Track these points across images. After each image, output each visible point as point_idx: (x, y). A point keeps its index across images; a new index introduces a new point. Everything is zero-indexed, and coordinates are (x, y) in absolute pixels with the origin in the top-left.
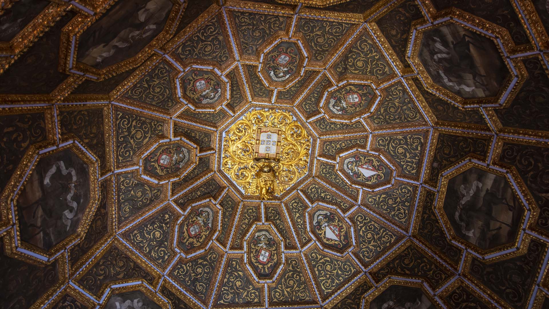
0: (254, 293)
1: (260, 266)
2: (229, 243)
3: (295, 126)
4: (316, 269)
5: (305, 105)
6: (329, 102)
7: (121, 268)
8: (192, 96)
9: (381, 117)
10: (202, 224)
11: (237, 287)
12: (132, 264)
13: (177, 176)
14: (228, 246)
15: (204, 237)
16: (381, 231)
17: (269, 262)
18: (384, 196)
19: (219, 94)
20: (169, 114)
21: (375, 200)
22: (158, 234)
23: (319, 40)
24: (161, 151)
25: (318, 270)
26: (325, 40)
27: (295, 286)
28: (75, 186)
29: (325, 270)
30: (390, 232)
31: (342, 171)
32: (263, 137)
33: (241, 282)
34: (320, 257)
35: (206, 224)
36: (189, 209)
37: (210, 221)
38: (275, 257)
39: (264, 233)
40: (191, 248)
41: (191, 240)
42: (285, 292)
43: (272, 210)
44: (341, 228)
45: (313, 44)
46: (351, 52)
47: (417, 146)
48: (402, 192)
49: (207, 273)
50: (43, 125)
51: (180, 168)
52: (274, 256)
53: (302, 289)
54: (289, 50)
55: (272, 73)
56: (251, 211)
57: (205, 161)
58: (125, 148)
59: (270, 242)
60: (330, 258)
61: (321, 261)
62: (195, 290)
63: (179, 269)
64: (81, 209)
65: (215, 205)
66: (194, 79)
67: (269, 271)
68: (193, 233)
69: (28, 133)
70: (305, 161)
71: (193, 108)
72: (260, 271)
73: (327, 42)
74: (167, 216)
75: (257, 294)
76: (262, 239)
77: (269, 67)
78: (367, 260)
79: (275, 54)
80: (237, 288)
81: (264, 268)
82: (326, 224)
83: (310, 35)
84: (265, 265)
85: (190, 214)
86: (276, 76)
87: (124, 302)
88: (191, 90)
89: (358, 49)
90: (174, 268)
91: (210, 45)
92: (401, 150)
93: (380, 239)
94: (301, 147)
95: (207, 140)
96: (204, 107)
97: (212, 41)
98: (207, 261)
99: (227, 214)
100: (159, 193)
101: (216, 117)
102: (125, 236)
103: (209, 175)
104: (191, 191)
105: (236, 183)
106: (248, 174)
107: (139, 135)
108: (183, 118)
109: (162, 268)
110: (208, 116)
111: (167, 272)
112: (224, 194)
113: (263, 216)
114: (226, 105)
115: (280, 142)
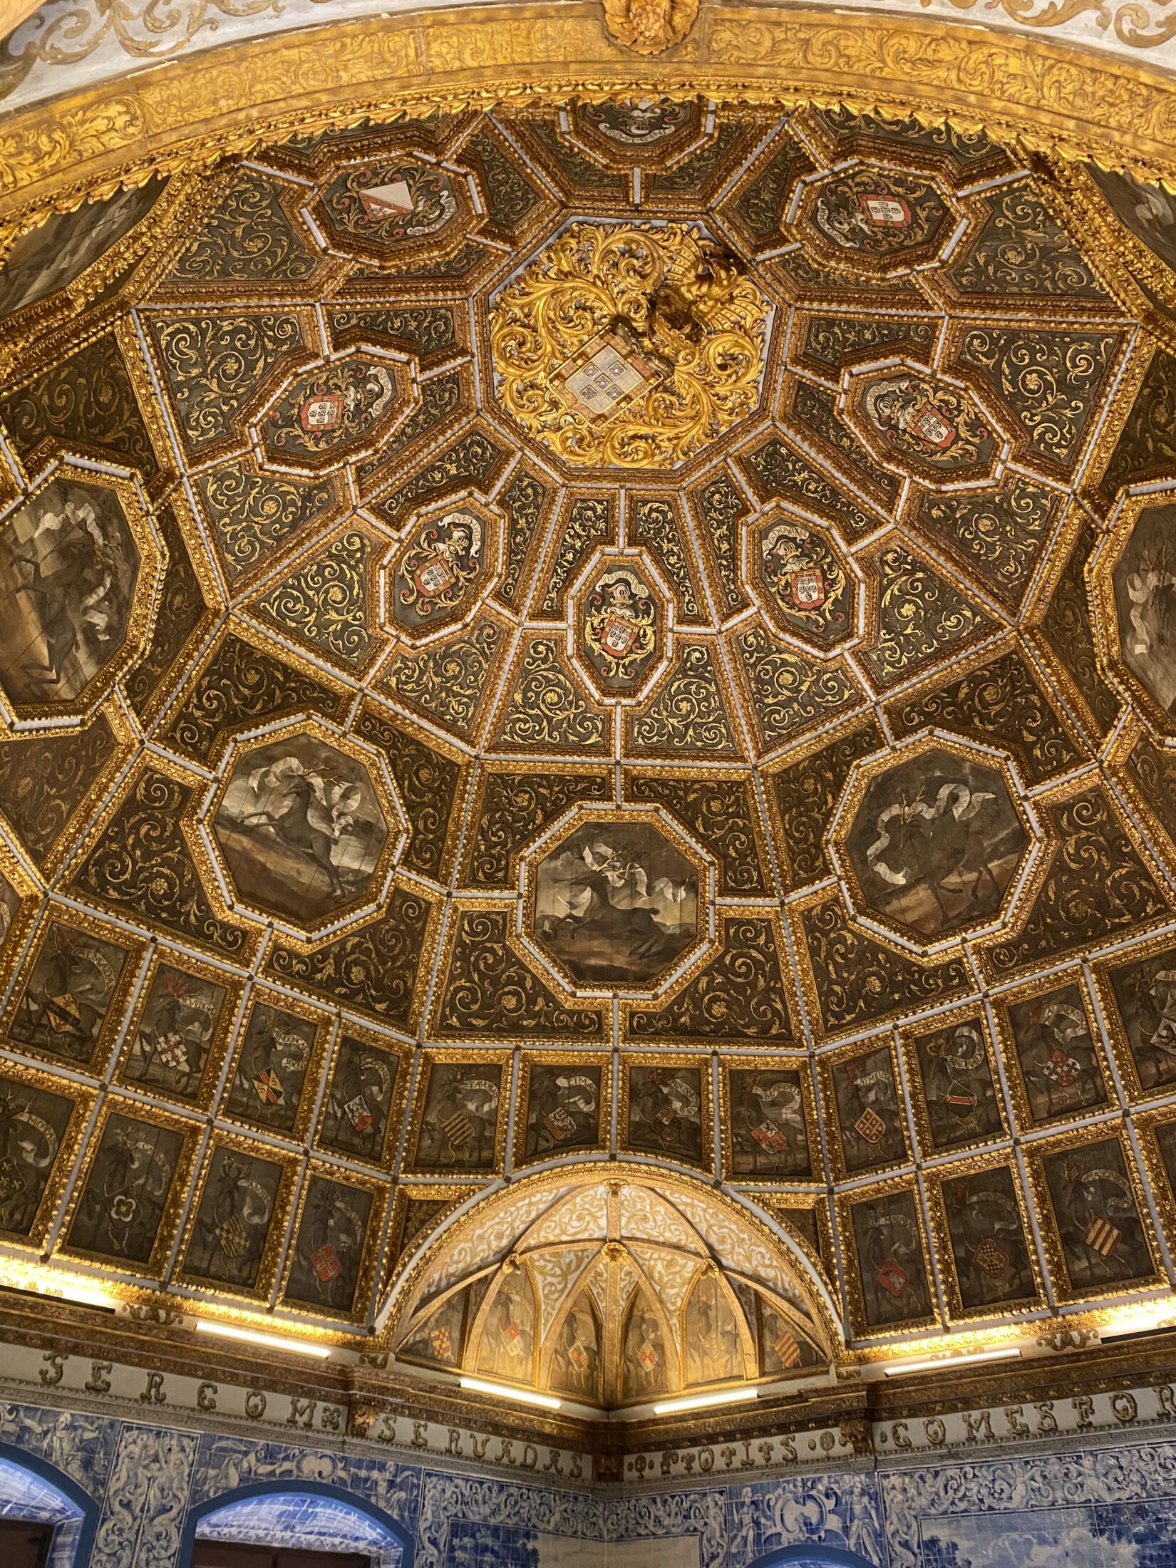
0: (1011, 209)
2: (917, 312)
6: (387, 408)
7: (1077, 620)
8: (649, 631)
9: (270, 346)
10: (910, 410)
12: (1068, 584)
13: (831, 539)
15: (940, 394)
19: (607, 579)
20: (714, 643)
22: (985, 525)
23: (339, 598)
24: (793, 612)
26: (327, 592)
28: (909, 805)
33: (1004, 253)
35: (908, 399)
36: (891, 467)
37: (893, 387)
39: (826, 227)
41: (964, 433)
45: (355, 592)
46: (279, 539)
49: (1032, 351)
50: (818, 910)
51: (810, 536)
54: (411, 599)
55: (474, 549)
57: (765, 468)
58: (823, 696)
59: (837, 206)
62: (1092, 379)
63: (1048, 445)
65: (846, 392)
66: (618, 664)
68: (944, 431)
69: (832, 935)
71: (670, 610)
72: (936, 210)
73: (325, 582)
74: (935, 512)
76: (846, 227)
77: (472, 570)
79: (443, 603)
80: (1029, 258)
83: (355, 618)
85: (902, 458)
87: (1134, 629)
88: (642, 647)
91: (544, 701)
92: (254, 245)
94: (532, 304)
95: (717, 496)
96: (651, 585)
97: (534, 706)
98: (999, 363)
99: (851, 337)
100: (890, 557)
101: (656, 521)
102: (1012, 601)
103: (789, 434)
104: (849, 468)
105: (760, 353)
106: (715, 351)
107: (787, 679)
108: (705, 607)
109: (1059, 496)
110: (666, 546)
111: (1062, 488)
112: (808, 375)
113: (781, 250)
114: (613, 542)
115: (574, 360)
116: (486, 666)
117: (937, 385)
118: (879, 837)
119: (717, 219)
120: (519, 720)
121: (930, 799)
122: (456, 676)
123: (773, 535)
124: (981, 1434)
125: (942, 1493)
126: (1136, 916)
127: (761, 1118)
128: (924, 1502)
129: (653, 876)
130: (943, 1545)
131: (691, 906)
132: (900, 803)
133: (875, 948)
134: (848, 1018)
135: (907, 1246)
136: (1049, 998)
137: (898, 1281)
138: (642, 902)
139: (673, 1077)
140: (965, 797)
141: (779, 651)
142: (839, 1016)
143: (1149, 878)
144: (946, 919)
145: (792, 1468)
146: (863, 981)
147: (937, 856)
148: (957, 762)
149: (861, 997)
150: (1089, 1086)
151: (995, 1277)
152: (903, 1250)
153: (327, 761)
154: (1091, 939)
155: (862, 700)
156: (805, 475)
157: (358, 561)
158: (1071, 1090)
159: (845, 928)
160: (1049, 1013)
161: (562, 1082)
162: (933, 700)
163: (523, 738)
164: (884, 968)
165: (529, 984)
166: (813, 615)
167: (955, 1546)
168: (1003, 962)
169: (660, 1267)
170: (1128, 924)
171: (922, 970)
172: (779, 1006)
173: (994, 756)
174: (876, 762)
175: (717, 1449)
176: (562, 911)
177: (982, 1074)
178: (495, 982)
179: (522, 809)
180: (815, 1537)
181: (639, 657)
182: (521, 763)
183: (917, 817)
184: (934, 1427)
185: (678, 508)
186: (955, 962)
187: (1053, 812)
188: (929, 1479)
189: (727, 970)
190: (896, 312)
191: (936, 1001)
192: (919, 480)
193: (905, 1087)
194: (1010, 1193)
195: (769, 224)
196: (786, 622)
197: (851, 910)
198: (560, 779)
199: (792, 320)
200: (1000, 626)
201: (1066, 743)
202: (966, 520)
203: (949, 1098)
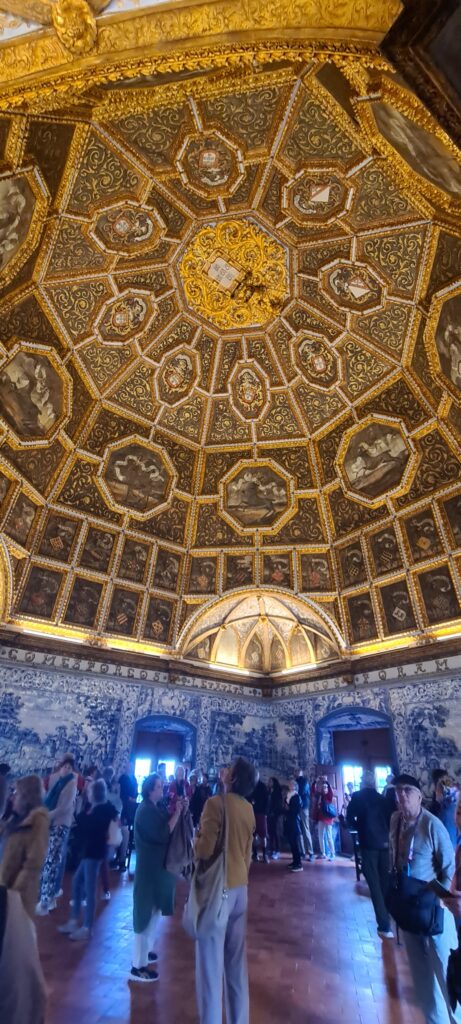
0: (334, 401)
1: (322, 375)
2: (284, 378)
3: (222, 230)
4: (373, 336)
5: (200, 206)
6: (206, 184)
7: (222, 464)
8: (129, 330)
9: (252, 135)
10: (250, 385)
12: (228, 455)
13: (195, 378)
14: (285, 381)
15: (260, 393)
16: (401, 241)
18: (363, 203)
19: (140, 301)
20: (136, 357)
21: (361, 214)
22: (227, 423)
23: (105, 183)
24: (164, 379)
25: (375, 335)
26: (107, 175)
27: (365, 367)
28: (140, 461)
29: (381, 330)
30: (409, 233)
31: (306, 218)
32: (213, 274)
33: (317, 400)
34: (367, 322)
35: (253, 383)
36: (229, 387)
37: (255, 377)
38: (329, 357)
39: (304, 343)
40: (259, 409)
41: (253, 405)
42: (359, 379)
43: (295, 315)
44: (361, 275)
45: (110, 190)
46: (135, 142)
47: (320, 116)
48: (372, 182)
49: (287, 414)
50: (85, 462)
52: (327, 356)
53: (374, 364)
54: (111, 220)
55: (138, 239)
56: (280, 334)
57: (203, 341)
58: (143, 406)
59: (315, 347)
60: (377, 316)
61: (371, 325)
62: (288, 433)
63: (263, 430)
64: (159, 463)
65: (246, 362)
66: (111, 325)
68: (250, 399)
69: (84, 474)
70: (271, 243)
71: (141, 334)
74: (221, 406)
75: (337, 399)
76: (307, 350)
77: (128, 242)
78: (410, 288)
79: (111, 235)
80: (318, 407)
81: (327, 374)
82: (346, 284)
83: (95, 195)
84: (325, 371)
85: (234, 389)
86: (143, 234)
87: (238, 483)
88: (122, 330)
89: (133, 134)
90: (258, 434)
91: (79, 301)
92: (316, 140)
93: (406, 253)
94: (252, 237)
95: (185, 328)
96: (146, 322)
97: (75, 298)
98: (280, 407)
99: (263, 356)
100: (199, 400)
101: (167, 308)
102: (209, 443)
103: (219, 346)
104: (219, 372)
105: (244, 326)
106: (243, 311)
107: (140, 390)
108: (147, 345)
109: (250, 440)
110: (160, 318)
111: (255, 440)
112: (244, 346)
113: (291, 329)
114: (157, 296)
115: (230, 260)
116: (84, 266)
117: (264, 391)
118: (124, 460)
119: (293, 302)
120: (65, 294)
121: (147, 465)
122: (76, 255)
123: (185, 357)
124: (48, 663)
125: (22, 679)
126: (174, 540)
127: (20, 516)
128: (12, 680)
129: (50, 399)
130: (15, 696)
131: (51, 423)
132: (138, 458)
133: (96, 490)
134: (69, 503)
135: (52, 590)
136: (140, 544)
137: (41, 601)
138: (40, 405)
140: (157, 474)
141: (148, 382)
144: (126, 500)
146: (84, 496)
147: (137, 482)
148: (161, 463)
149: (79, 500)
150: (139, 575)
151: (81, 615)
152: (48, 591)
153: (26, 220)
154: (160, 537)
155: (153, 420)
156: (208, 357)
157: (125, 186)
159: (91, 475)
160: (138, 548)
162: (168, 441)
163: (58, 301)
164: (94, 498)
166: (168, 387)
167: (20, 698)
168: (133, 525)
170: (171, 540)
171: (107, 508)
172: (48, 480)
173: (173, 471)
174: (140, 440)
176: (14, 379)
177: (109, 552)
179: (32, 323)
181: (118, 332)
182: (48, 308)
183: (139, 467)
184: (31, 655)
185: (176, 315)
186: (121, 515)
187: (175, 499)
188: (19, 672)
189: (43, 455)
190: (281, 372)
191: (105, 521)
192: (231, 398)
193: (81, 539)
194: (99, 592)
195: (297, 322)
196: (160, 380)
197: (99, 473)
198: (52, 330)
199: (260, 334)
200: (199, 443)
201: (190, 485)
202: (225, 417)
203: (93, 553)
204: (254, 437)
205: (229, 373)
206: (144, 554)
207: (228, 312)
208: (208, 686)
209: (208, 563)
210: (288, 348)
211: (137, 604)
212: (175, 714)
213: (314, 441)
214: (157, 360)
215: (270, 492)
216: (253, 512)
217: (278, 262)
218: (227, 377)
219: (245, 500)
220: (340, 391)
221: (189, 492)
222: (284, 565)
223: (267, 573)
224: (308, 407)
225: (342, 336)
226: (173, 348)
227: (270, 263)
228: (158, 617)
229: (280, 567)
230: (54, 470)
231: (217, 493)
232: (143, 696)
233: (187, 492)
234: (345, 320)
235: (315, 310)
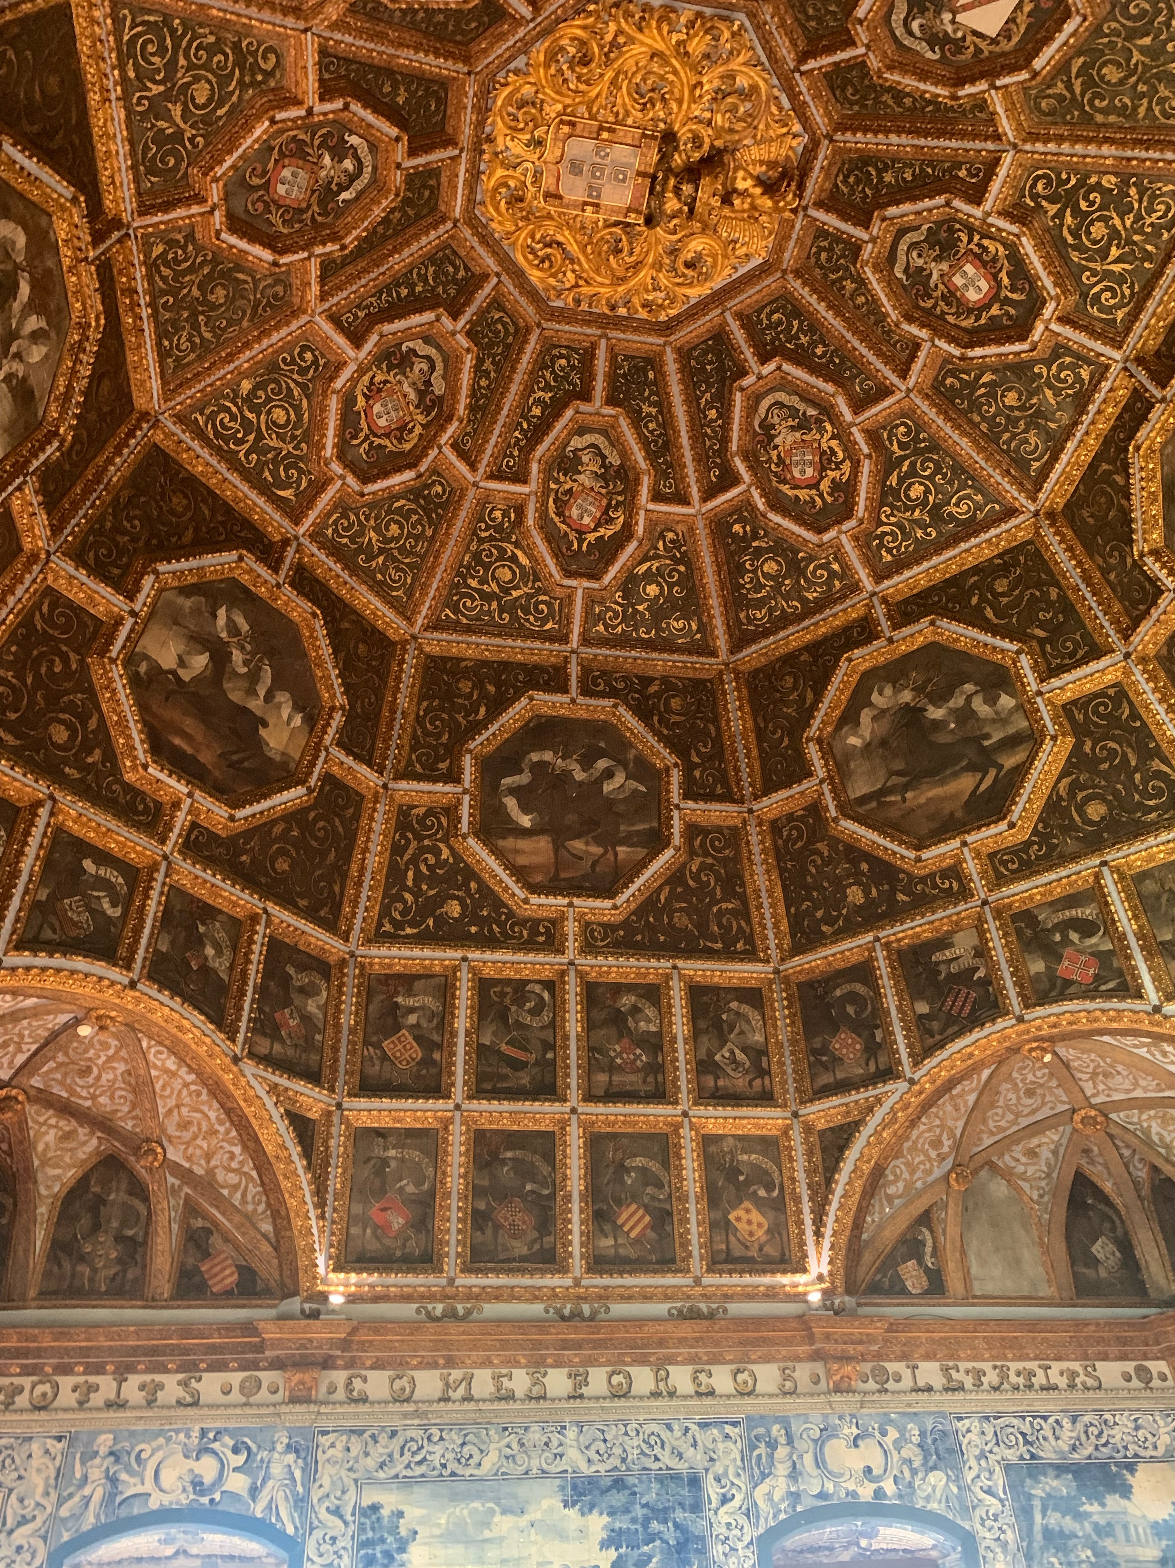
0: (1061, 368)
1: (995, 311)
2: (886, 371)
3: (547, 66)
4: (1099, 118)
5: (463, 33)
7: (795, 688)
8: (418, 430)
10: (798, 435)
11: (1018, 408)
12: (805, 657)
13: (637, 481)
15: (834, 443)
17: (995, 276)
19: (419, 346)
20: (463, 491)
22: (770, 567)
23: (201, 100)
24: (556, 519)
25: (1104, 112)
26: (197, 79)
27: (1117, 222)
28: (563, 758)
29: (1116, 89)
33: (1009, 389)
34: (1060, 88)
35: (803, 425)
36: (740, 466)
37: (801, 407)
38: (992, 249)
39: (903, 247)
41: (825, 486)
42: (1112, 267)
43: (845, 181)
45: (220, 112)
49: (938, 470)
50: (422, 811)
51: (622, 465)
52: (985, 249)
53: (1140, 201)
54: (256, 181)
55: (345, 195)
56: (824, 255)
57: (624, 376)
58: (527, 612)
59: (939, 242)
60: (1079, 54)
61: (1078, 90)
62: (959, 523)
63: (881, 545)
64: (618, 746)
65: (760, 377)
66: (367, 437)
67: (1022, 290)
68: (809, 472)
69: (426, 842)
70: (691, 25)
71: (453, 427)
72: (1010, 317)
73: (203, 66)
74: (737, 528)
75: (1068, 360)
76: (920, 262)
77: (325, 214)
79: (275, 218)
80: (1021, 408)
81: (1007, 301)
83: (191, 140)
84: (997, 294)
85: (754, 466)
86: (353, 178)
87: (858, 724)
88: (400, 440)
90: (870, 560)
91: (269, 413)
94: (631, 40)
95: (563, 362)
96: (453, 389)
97: (256, 410)
98: (906, 457)
99: (804, 339)
100: (670, 535)
101: (497, 333)
102: (739, 642)
103: (671, 366)
104: (697, 437)
105: (718, 282)
106: (697, 245)
107: (505, 574)
108: (481, 451)
109: (855, 587)
110: (487, 365)
111: (868, 584)
112: (739, 336)
113: (847, 228)
114: (455, 317)
115: (601, 129)
116: (245, 324)
117: (842, 435)
118: (520, 772)
119: (824, 151)
120: (228, 410)
121: (586, 763)
122: (214, 307)
123: (589, 439)
124: (457, 1395)
125: (396, 1455)
126: (726, 947)
127: (287, 1002)
128: (370, 1463)
129: (278, 683)
130: (385, 1512)
132: (556, 753)
133: (470, 874)
134: (409, 931)
135: (418, 1184)
136: (630, 988)
137: (396, 1221)
138: (255, 705)
139: (214, 919)
140: (620, 778)
141: (517, 544)
142: (398, 925)
143: (749, 923)
144: (555, 878)
145: (190, 1411)
146: (442, 899)
147: (571, 818)
148: (624, 745)
149: (433, 915)
150: (650, 1079)
151: (514, 1237)
152: (411, 1189)
153: (48, 272)
154: (683, 951)
155: (564, 639)
156: (653, 410)
157: (253, 83)
158: (632, 1078)
159: (445, 840)
160: (627, 1001)
161: (88, 865)
162: (624, 679)
163: (217, 435)
164: (471, 896)
165: (93, 724)
166: (572, 536)
167: (401, 1514)
168: (595, 939)
169: (51, 1137)
170: (717, 952)
171: (511, 914)
172: (337, 889)
173: (662, 756)
174: (548, 703)
175: (66, 1382)
176: (167, 659)
177: (547, 1035)
178: (52, 699)
179: (172, 512)
180: (205, 1500)
181: (391, 448)
182: (200, 459)
183: (567, 774)
184: (402, 1382)
185: (526, 341)
186: (553, 922)
187: (692, 830)
188: (383, 1438)
189: (307, 827)
190: (870, 356)
191: (517, 949)
192: (756, 493)
193: (462, 1022)
194: (550, 1158)
195: (857, 197)
196: (544, 523)
197: (464, 827)
198: (228, 510)
199: (771, 282)
200: (713, 654)
201: (723, 779)
202: (758, 553)
203: (503, 1047)
204: (863, 574)
205: (726, 427)
206: (650, 1012)
207: (658, 266)
208: (968, 1382)
209: (847, 988)
210: (862, 283)
211: (665, 1164)
212: (879, 1493)
213: (1051, 515)
214: (521, 478)
215: (965, 715)
216: (931, 794)
217: (734, 65)
218: (725, 440)
219: (898, 765)
220: (1067, 331)
221: (727, 797)
222: (1087, 928)
223: (1037, 966)
224: (991, 422)
225: (1002, 172)
226: (549, 426)
227: (711, 82)
228: (742, 1192)
229: (1074, 936)
230: (346, 856)
231: (810, 774)
232: (762, 1449)
233: (720, 799)
234: (992, 119)
235: (893, 138)
